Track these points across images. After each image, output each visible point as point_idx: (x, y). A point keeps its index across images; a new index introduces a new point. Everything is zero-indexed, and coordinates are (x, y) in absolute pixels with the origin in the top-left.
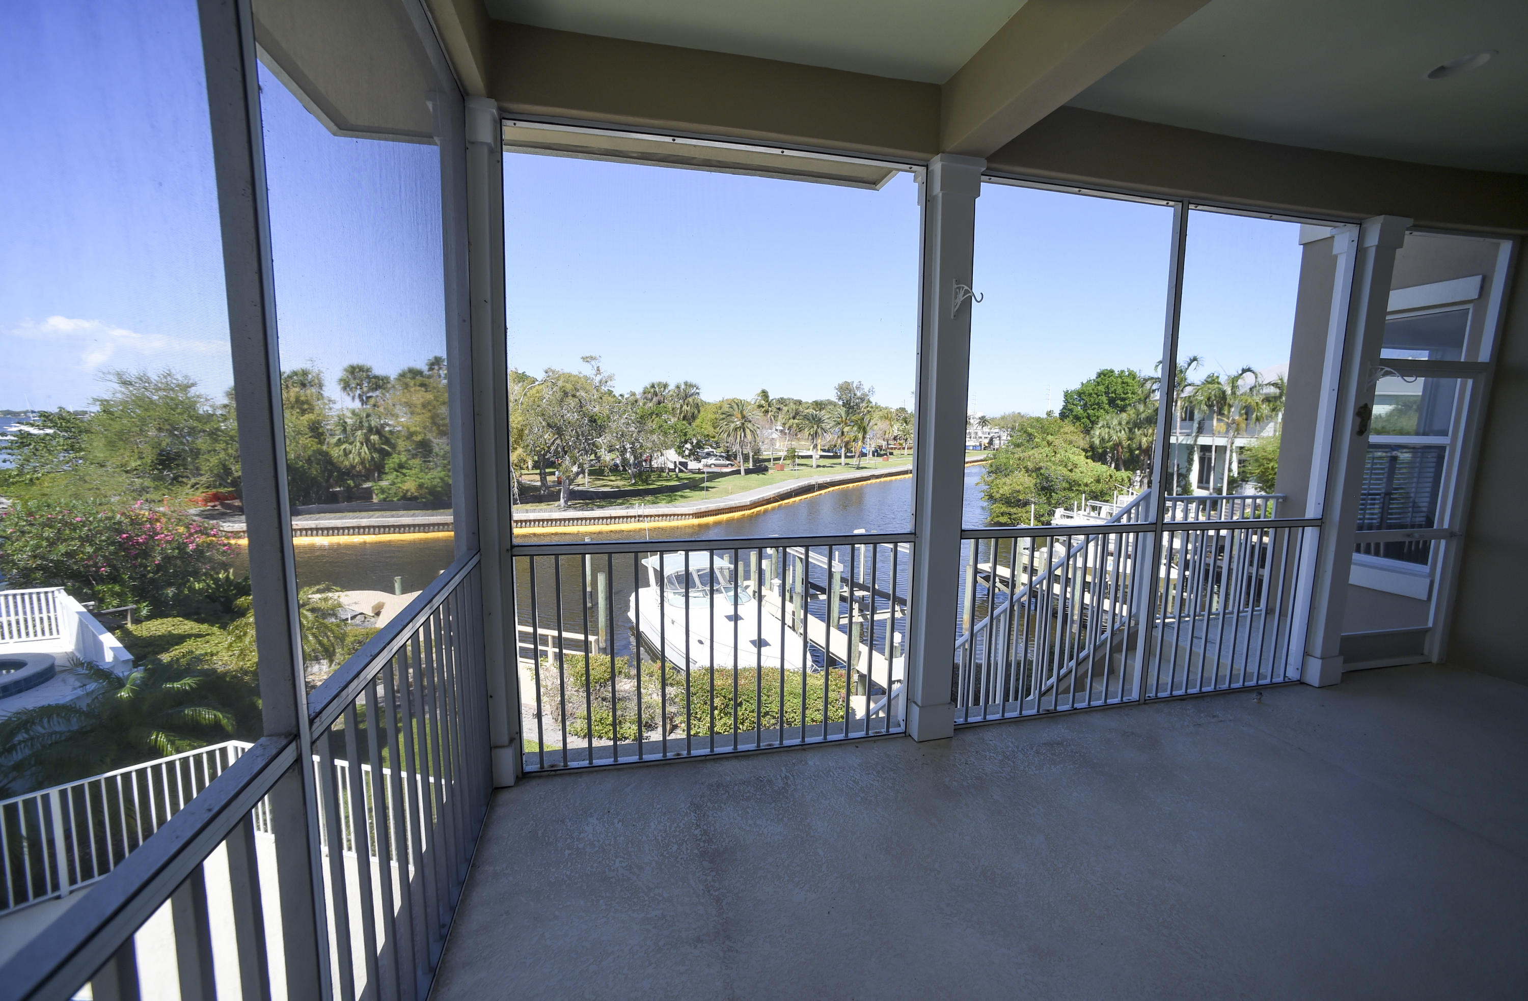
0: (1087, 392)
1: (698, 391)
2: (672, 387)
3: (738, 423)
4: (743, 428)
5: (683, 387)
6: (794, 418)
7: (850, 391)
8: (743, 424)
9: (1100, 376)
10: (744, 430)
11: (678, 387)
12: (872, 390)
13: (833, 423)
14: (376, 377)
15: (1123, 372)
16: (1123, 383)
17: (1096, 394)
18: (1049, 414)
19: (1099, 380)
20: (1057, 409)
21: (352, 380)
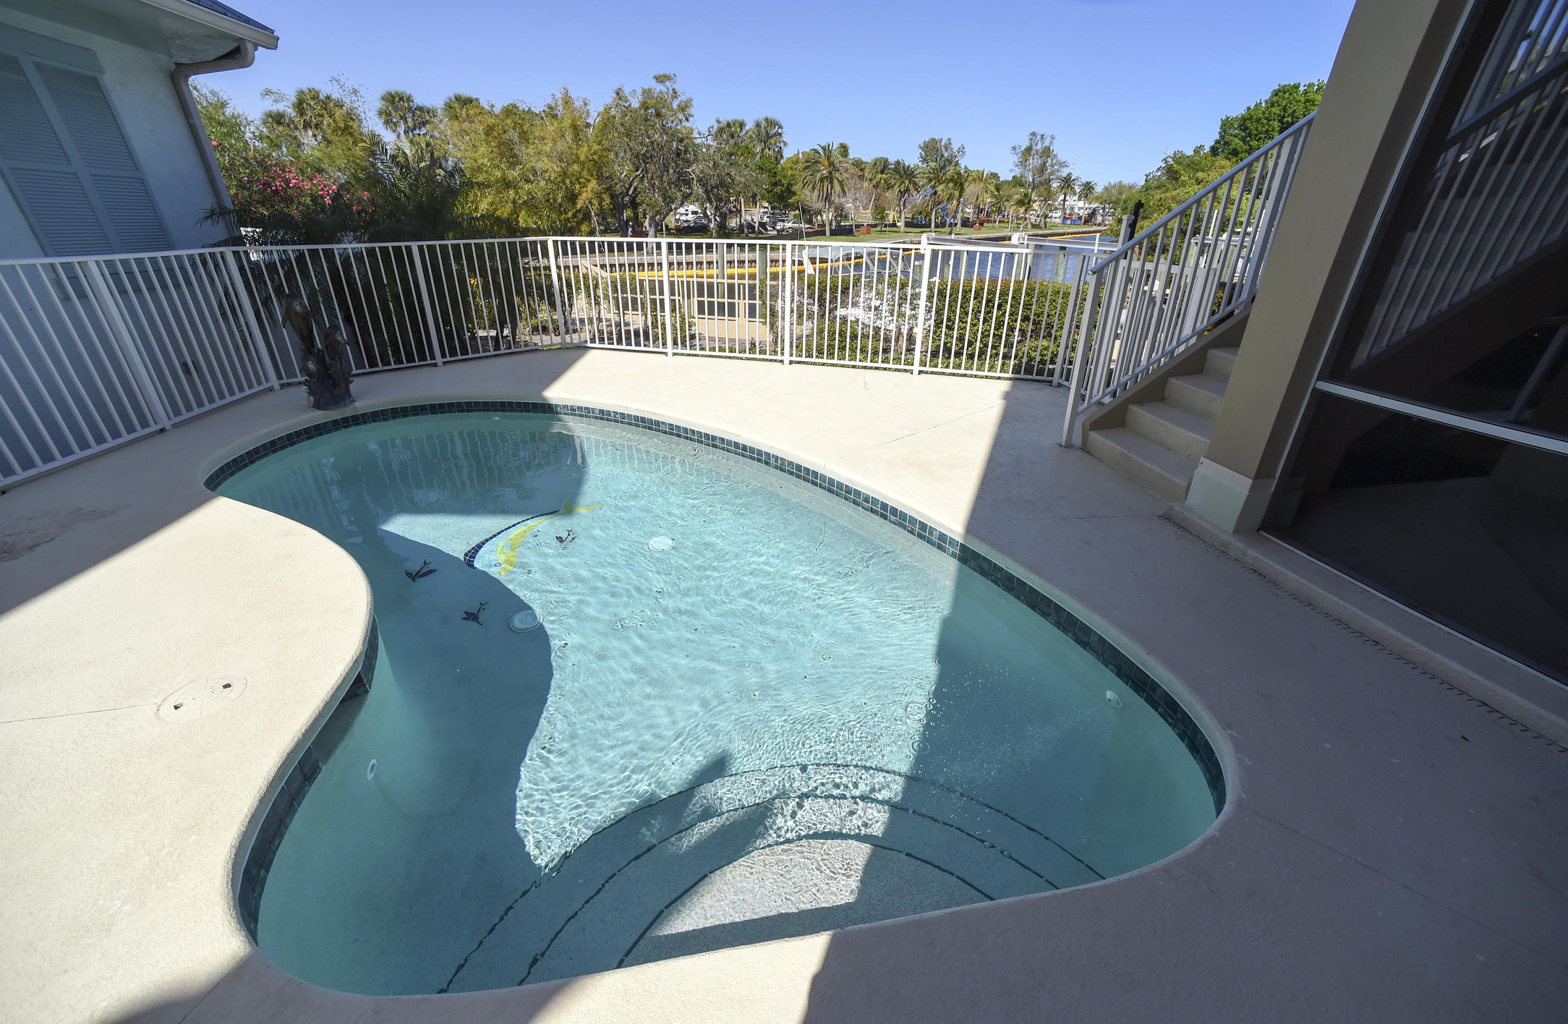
0: (1255, 117)
1: (780, 131)
2: (750, 125)
3: (825, 172)
4: (830, 178)
5: (763, 124)
6: (882, 172)
7: (937, 151)
8: (830, 173)
9: (1276, 95)
10: (831, 182)
11: (758, 125)
12: (962, 150)
13: (925, 181)
14: (420, 109)
15: (1311, 85)
16: (1307, 101)
17: (1267, 119)
18: (1197, 150)
19: (1275, 99)
20: (1208, 143)
21: (393, 112)
